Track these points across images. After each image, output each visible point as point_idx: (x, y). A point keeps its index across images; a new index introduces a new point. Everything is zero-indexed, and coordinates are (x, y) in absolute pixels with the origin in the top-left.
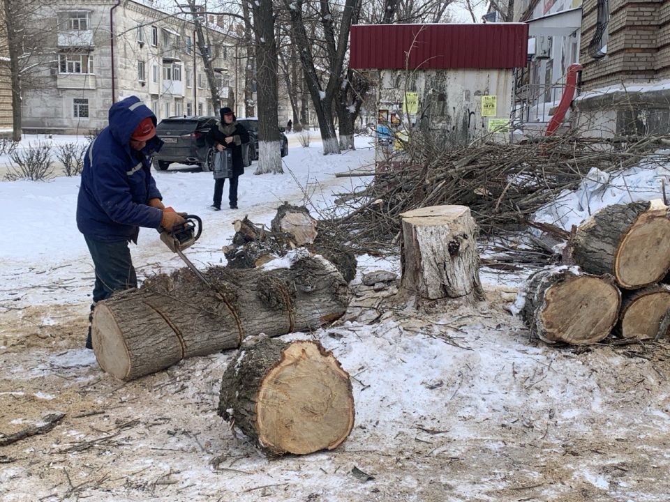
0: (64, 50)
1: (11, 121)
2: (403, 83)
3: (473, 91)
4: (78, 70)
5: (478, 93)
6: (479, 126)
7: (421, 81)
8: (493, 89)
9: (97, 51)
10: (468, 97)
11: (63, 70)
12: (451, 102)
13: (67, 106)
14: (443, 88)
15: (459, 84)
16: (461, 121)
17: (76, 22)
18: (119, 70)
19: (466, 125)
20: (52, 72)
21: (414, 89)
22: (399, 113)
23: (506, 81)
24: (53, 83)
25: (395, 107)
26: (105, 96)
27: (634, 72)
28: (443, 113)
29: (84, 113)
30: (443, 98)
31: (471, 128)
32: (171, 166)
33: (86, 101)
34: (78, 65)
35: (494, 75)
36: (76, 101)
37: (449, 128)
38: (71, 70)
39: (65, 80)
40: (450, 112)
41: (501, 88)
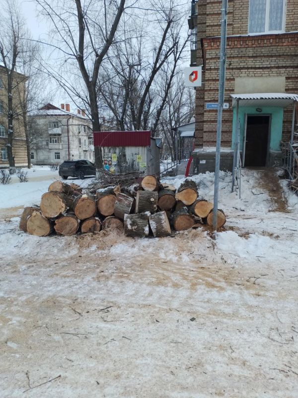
0: (51, 135)
1: (27, 161)
2: (112, 151)
3: (134, 153)
4: (56, 142)
5: (136, 154)
6: (137, 165)
7: (117, 151)
8: (140, 153)
9: (63, 135)
10: (133, 156)
11: (51, 142)
12: (127, 157)
13: (52, 155)
14: (124, 153)
15: (130, 151)
16: (131, 164)
17: (55, 125)
18: (70, 142)
19: (133, 165)
20: (47, 143)
21: (115, 153)
22: (111, 161)
23: (144, 150)
24: (47, 147)
25: (110, 159)
26: (66, 151)
27: (198, 145)
28: (125, 161)
29: (58, 157)
30: (125, 156)
31: (134, 166)
32: (69, 178)
33: (59, 153)
34: (56, 140)
35: (140, 148)
36: (55, 153)
37: (127, 165)
38: (53, 142)
39: (51, 146)
40: (127, 160)
41: (143, 152)
